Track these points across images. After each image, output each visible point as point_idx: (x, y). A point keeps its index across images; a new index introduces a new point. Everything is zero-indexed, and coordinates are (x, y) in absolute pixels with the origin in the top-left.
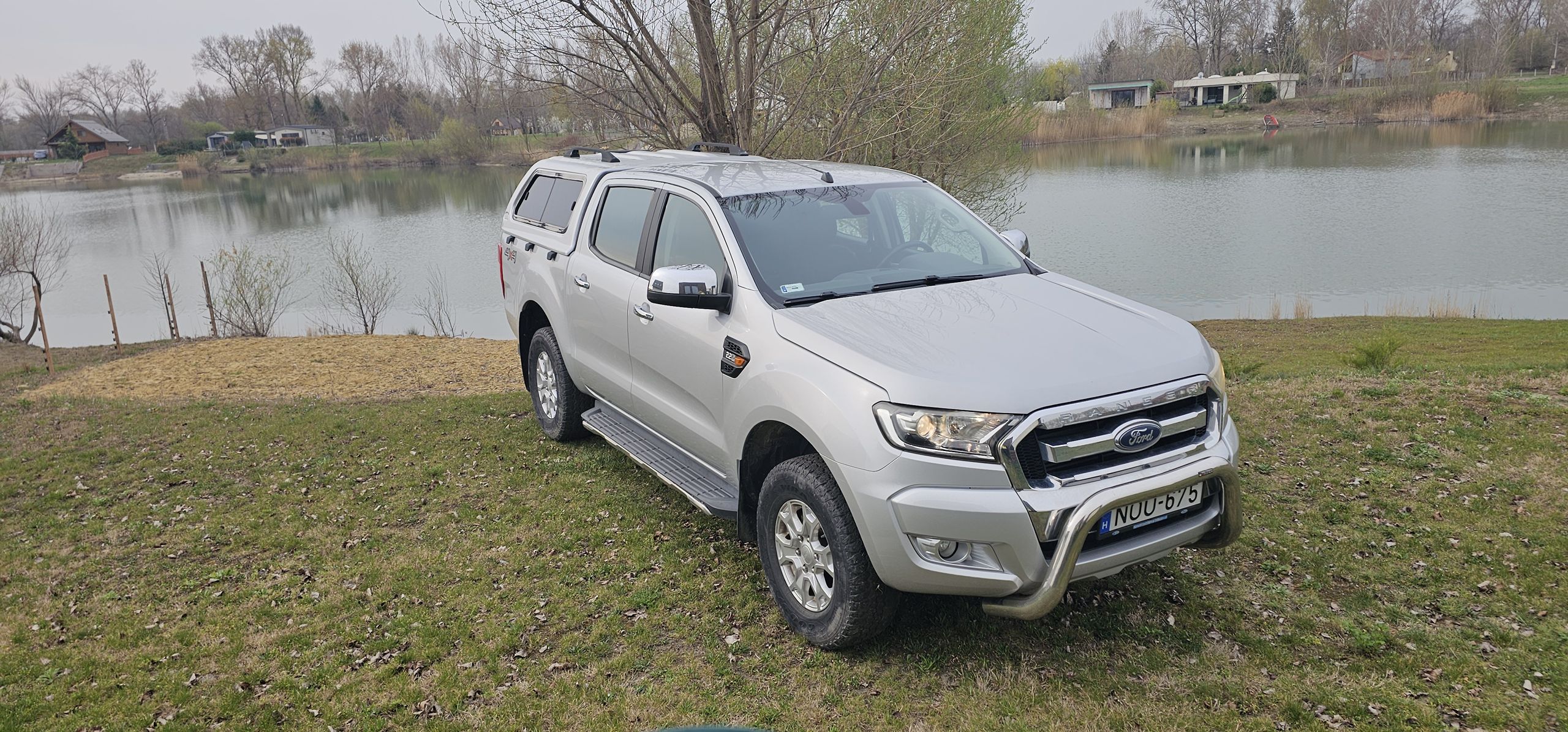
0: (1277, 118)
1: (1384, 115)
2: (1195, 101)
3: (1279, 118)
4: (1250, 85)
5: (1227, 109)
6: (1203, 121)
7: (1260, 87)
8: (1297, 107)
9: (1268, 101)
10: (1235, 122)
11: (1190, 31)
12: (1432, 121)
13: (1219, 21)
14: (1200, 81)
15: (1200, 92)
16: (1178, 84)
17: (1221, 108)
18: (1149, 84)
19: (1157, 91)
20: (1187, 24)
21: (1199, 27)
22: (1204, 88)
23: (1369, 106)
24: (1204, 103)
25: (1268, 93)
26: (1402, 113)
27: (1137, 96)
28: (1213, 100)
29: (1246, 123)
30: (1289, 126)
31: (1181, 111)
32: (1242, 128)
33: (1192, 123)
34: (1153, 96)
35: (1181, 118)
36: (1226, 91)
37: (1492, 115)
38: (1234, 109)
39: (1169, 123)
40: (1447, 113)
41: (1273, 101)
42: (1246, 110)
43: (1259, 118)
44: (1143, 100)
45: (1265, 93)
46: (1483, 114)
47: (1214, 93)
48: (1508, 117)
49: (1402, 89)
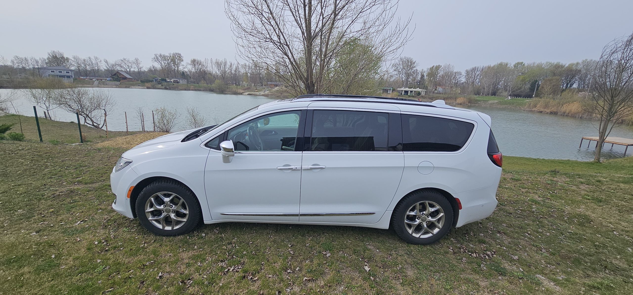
2: (402, 94)
4: (415, 91)
7: (417, 92)
8: (426, 97)
11: (401, 77)
13: (408, 75)
15: (403, 92)
16: (399, 89)
17: (408, 96)
18: (391, 88)
19: (394, 90)
20: (400, 75)
21: (403, 76)
24: (404, 94)
25: (419, 94)
31: (398, 95)
34: (392, 91)
36: (409, 92)
37: (469, 104)
38: (411, 97)
40: (460, 102)
42: (414, 97)
44: (390, 92)
46: (467, 104)
47: (406, 92)
48: (473, 105)
49: (449, 96)
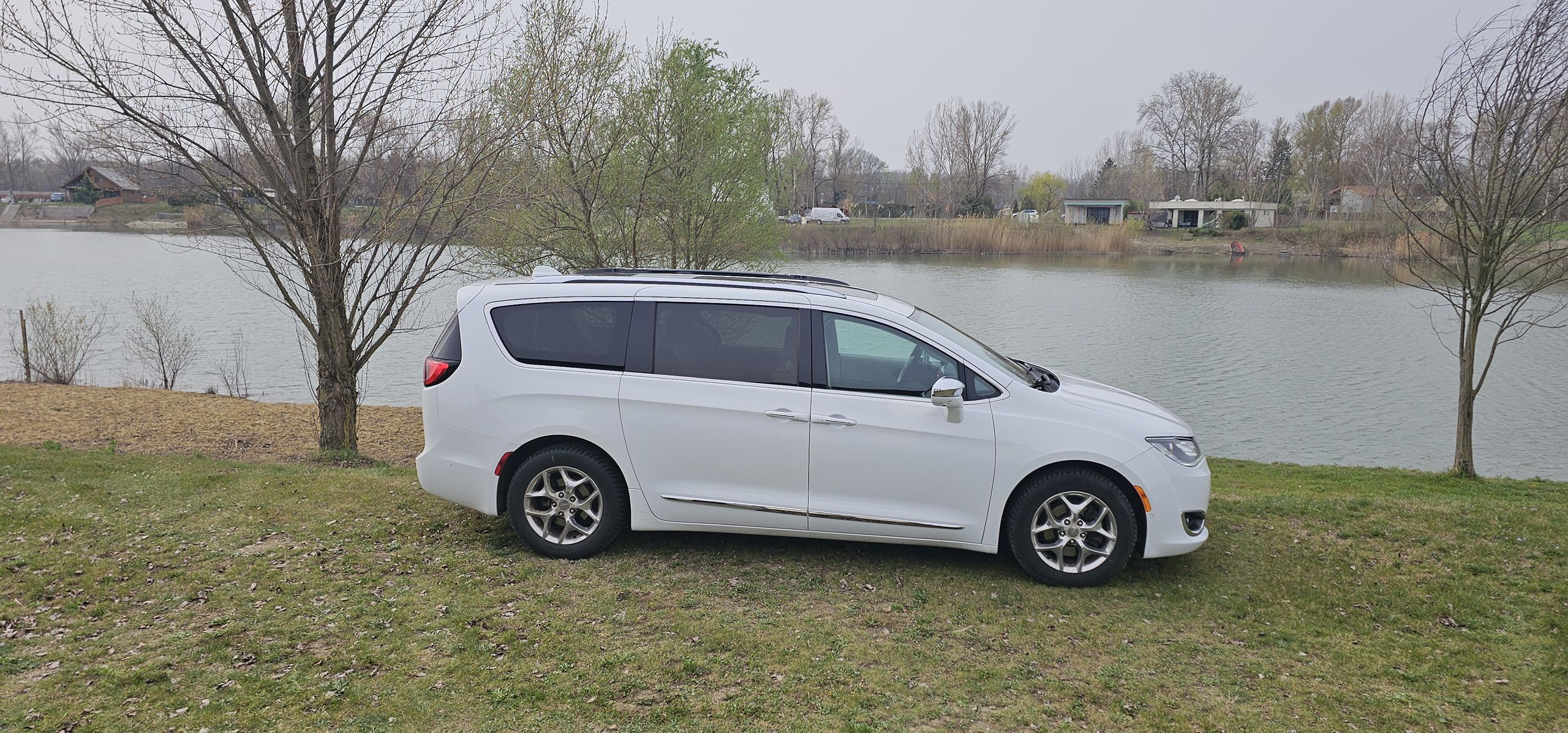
0: (1243, 245)
1: (1349, 250)
2: (1171, 222)
3: (1246, 245)
5: (1196, 234)
6: (1170, 243)
7: (1231, 214)
8: (1266, 236)
9: (1238, 228)
10: (1202, 246)
11: (1179, 154)
13: (1207, 147)
14: (1176, 204)
16: (1151, 205)
17: (1191, 232)
19: (1130, 210)
20: (1176, 148)
21: (1188, 151)
22: (1180, 211)
23: (1334, 241)
24: (1179, 226)
25: (1239, 221)
26: (1366, 249)
27: (1112, 214)
28: (1189, 224)
29: (1211, 248)
30: (1255, 254)
31: (1150, 231)
32: (1208, 252)
33: (1160, 244)
34: (1125, 217)
35: (1150, 239)
36: (1201, 215)
38: (1204, 234)
39: (1136, 242)
41: (1243, 229)
42: (1215, 235)
43: (1226, 245)
44: (1117, 218)
45: (1235, 219)
47: (1190, 216)
49: (1368, 226)
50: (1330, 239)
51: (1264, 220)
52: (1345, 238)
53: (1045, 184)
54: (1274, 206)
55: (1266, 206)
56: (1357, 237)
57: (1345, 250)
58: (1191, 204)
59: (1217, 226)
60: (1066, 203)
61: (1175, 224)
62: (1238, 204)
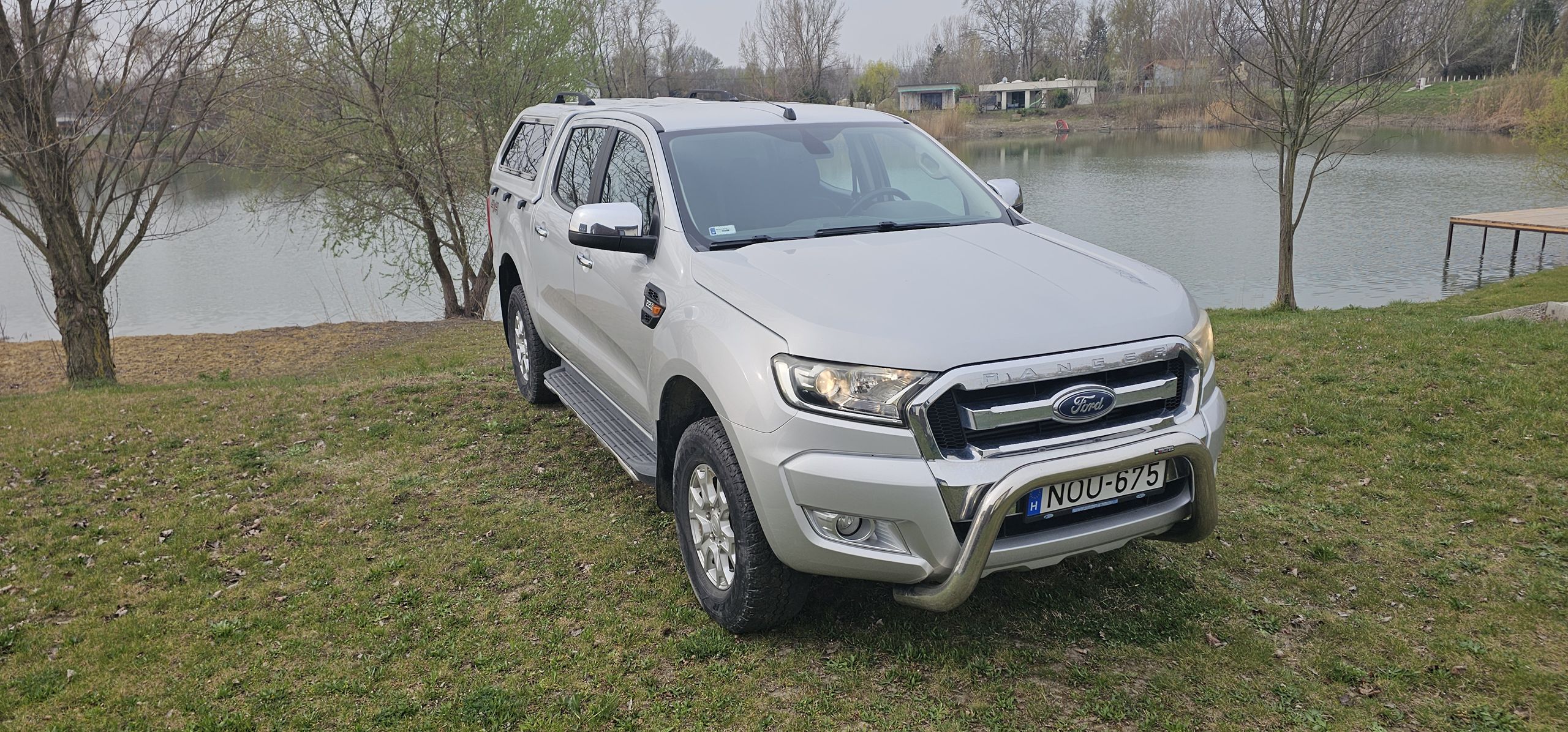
0: (1068, 122)
1: (1163, 121)
2: (1000, 104)
3: (1070, 122)
4: (1049, 91)
5: (1024, 114)
6: (1000, 125)
7: (1057, 93)
8: (1088, 113)
9: (1062, 106)
10: (1030, 126)
11: (1004, 37)
12: (1202, 128)
13: (1030, 28)
14: (1004, 86)
15: (1004, 96)
16: (981, 88)
17: (1020, 113)
18: (954, 88)
19: (960, 95)
20: (1001, 31)
21: (1012, 33)
22: (1008, 93)
23: (1150, 113)
24: (1008, 108)
25: (1062, 99)
26: (1179, 119)
27: (944, 99)
28: (1017, 105)
29: (1038, 127)
30: (1078, 131)
31: (981, 114)
32: (1036, 132)
33: (991, 126)
34: (957, 101)
35: (981, 121)
36: (1027, 96)
38: (1031, 114)
39: (968, 126)
40: (1216, 120)
41: (1067, 107)
42: (1042, 114)
43: (1052, 123)
44: (948, 103)
45: (1059, 98)
47: (1017, 97)
49: (1182, 97)
50: (1146, 111)
51: (1086, 98)
52: (1160, 111)
53: (879, 72)
54: (1094, 83)
55: (1087, 83)
56: (1170, 109)
57: (1160, 122)
58: (1018, 85)
59: (1043, 106)
60: (900, 90)
61: (1004, 105)
62: (1061, 83)
